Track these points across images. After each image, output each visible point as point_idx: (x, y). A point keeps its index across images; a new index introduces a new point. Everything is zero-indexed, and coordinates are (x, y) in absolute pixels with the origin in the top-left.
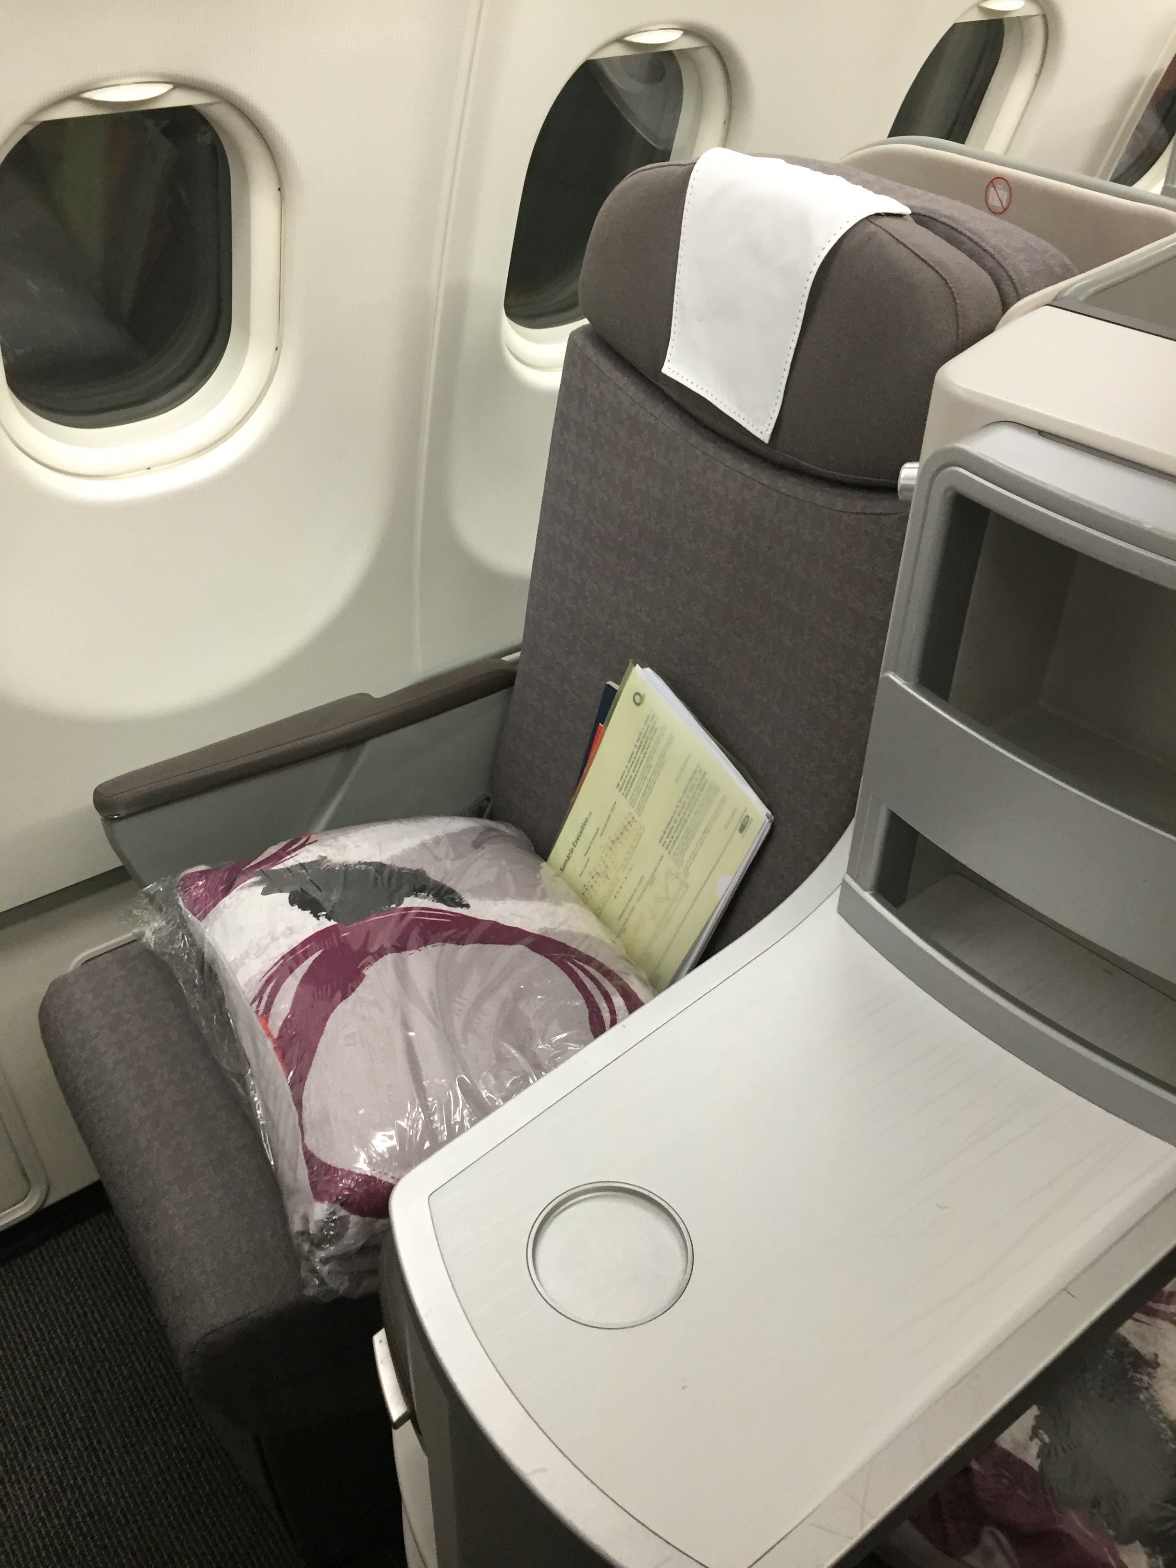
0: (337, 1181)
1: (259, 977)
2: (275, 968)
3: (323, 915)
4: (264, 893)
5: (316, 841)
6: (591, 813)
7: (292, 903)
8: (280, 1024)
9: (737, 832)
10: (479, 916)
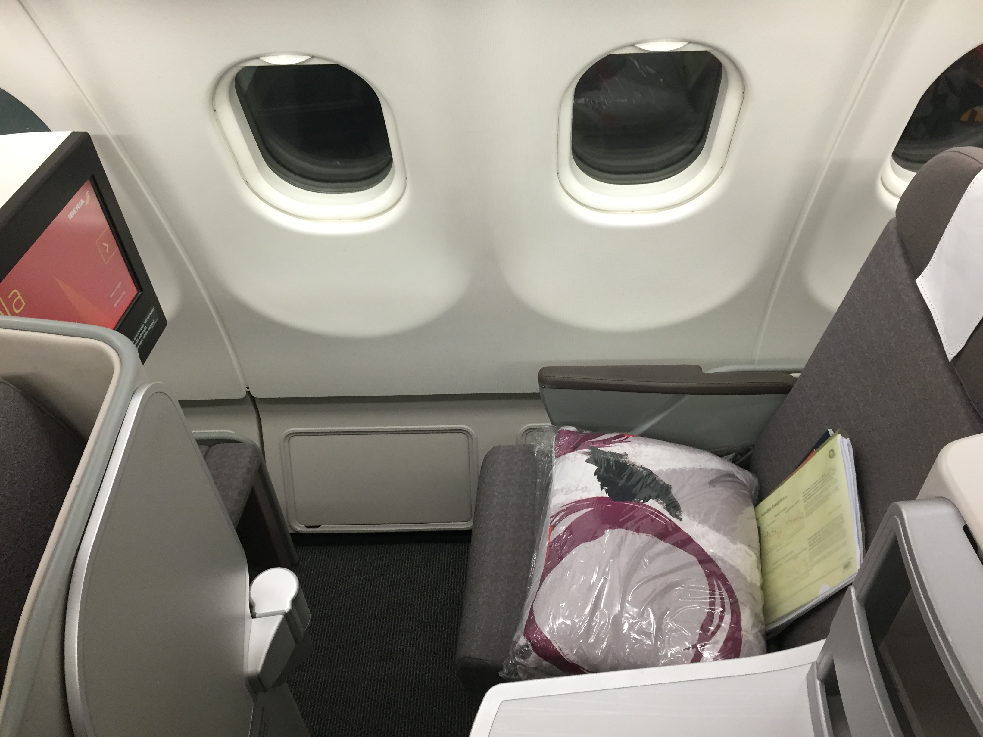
0: (534, 633)
1: (560, 506)
2: (569, 505)
3: (605, 489)
4: (588, 461)
5: (630, 442)
6: (786, 497)
7: (596, 474)
8: (555, 536)
9: (842, 568)
10: (684, 530)
